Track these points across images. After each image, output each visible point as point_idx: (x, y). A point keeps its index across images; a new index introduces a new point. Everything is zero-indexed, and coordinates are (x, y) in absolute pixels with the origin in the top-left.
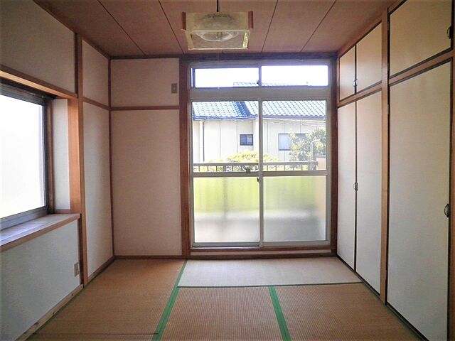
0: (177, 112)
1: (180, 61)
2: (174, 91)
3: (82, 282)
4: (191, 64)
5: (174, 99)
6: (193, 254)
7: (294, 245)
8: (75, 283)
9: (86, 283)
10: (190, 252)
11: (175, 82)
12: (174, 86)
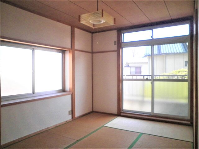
0: (116, 53)
1: (117, 31)
2: (115, 44)
3: (72, 118)
4: (122, 32)
5: (115, 47)
6: (122, 114)
7: (168, 116)
8: (69, 118)
9: (74, 119)
10: (121, 113)
11: (115, 40)
12: (115, 42)
